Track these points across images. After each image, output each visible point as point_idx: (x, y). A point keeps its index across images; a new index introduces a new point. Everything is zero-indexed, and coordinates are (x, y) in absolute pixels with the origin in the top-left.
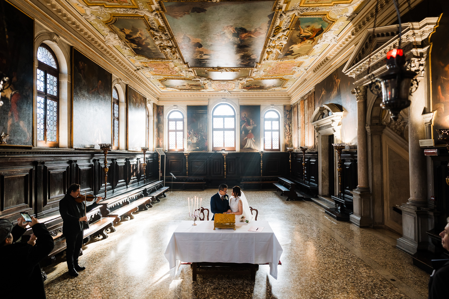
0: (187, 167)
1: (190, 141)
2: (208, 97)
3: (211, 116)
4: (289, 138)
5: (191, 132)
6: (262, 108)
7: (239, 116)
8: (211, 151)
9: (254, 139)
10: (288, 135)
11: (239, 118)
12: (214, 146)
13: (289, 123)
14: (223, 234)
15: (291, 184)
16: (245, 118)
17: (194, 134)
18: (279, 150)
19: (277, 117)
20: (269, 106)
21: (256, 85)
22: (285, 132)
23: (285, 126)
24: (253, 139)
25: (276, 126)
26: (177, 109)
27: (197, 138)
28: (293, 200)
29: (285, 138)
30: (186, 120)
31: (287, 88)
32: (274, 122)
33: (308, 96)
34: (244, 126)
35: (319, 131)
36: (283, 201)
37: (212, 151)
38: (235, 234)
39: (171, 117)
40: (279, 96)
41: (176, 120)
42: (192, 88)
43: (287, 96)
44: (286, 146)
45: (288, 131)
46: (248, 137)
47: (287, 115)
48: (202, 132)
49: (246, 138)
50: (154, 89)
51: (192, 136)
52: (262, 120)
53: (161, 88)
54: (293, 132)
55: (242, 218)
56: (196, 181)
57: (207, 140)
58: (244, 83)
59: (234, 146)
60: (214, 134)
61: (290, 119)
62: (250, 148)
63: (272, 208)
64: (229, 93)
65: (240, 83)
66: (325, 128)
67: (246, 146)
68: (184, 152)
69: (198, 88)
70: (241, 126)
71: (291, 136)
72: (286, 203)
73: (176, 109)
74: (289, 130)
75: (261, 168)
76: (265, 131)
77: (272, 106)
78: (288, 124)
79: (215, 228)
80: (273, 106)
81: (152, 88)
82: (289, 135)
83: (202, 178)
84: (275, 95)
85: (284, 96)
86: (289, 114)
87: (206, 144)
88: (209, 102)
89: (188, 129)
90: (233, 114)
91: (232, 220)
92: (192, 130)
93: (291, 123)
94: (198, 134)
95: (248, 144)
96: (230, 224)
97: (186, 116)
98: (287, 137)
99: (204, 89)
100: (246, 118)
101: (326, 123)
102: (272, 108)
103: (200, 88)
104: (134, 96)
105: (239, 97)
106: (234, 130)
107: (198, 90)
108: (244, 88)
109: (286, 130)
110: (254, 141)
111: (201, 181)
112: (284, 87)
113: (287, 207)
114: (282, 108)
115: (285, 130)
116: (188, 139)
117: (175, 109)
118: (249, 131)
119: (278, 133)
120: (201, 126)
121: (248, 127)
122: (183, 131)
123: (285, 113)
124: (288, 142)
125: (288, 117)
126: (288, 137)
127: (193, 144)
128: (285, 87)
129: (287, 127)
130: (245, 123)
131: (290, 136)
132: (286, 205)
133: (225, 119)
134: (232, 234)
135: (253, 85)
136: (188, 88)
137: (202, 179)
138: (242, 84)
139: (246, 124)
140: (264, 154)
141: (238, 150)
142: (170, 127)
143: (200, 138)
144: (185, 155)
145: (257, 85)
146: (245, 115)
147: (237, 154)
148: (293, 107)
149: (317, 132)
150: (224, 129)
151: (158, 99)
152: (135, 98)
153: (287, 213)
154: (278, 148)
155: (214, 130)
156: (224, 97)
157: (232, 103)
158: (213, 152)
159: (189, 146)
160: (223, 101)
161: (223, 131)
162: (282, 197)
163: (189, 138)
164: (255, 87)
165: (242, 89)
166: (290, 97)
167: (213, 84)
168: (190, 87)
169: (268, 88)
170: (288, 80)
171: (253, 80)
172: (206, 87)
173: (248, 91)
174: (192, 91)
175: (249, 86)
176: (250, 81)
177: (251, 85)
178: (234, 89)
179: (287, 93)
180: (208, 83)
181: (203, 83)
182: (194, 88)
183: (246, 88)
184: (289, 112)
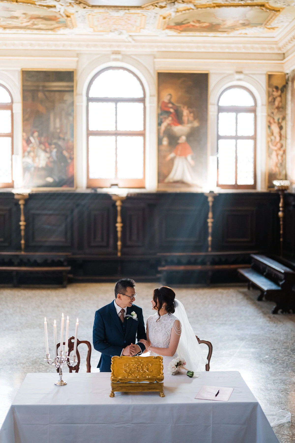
0: (22, 227)
2: (77, 48)
3: (84, 98)
4: (280, 157)
5: (32, 139)
7: (155, 99)
8: (84, 188)
9: (192, 159)
10: (275, 148)
11: (155, 104)
12: (91, 176)
13: (278, 120)
14: (135, 408)
15: (286, 274)
16: (170, 105)
17: (40, 143)
18: (254, 186)
20: (230, 75)
21: (199, 21)
22: (270, 142)
23: (269, 127)
25: (246, 125)
27: (48, 155)
28: (289, 313)
29: (269, 155)
30: (18, 108)
31: (276, 29)
32: (241, 115)
34: (169, 125)
36: (265, 313)
37: (88, 187)
38: (164, 407)
42: (35, 24)
43: (276, 51)
44: (271, 177)
45: (278, 138)
46: (176, 154)
47: (274, 99)
48: (59, 138)
49: (172, 155)
51: (34, 148)
52: (212, 110)
54: (289, 141)
55: (177, 366)
56: (45, 263)
57: (72, 159)
58: (170, 15)
59: (141, 177)
60: (91, 144)
61: (282, 108)
62: (182, 182)
63: (239, 333)
64: (130, 39)
65: (161, 16)
67: (171, 176)
68: (14, 191)
69: (52, 25)
70: (159, 124)
71: (284, 152)
72: (271, 319)
74: (281, 136)
75: (210, 230)
76: (219, 137)
77: (238, 76)
78: (276, 120)
79: (113, 392)
80: (241, 76)
82: (280, 149)
83: (61, 255)
84: (244, 48)
85: (268, 51)
86: (280, 96)
87: (71, 169)
88: (78, 61)
89: (24, 131)
91: (155, 371)
92: (36, 134)
93: (284, 118)
94: (50, 144)
95: (176, 171)
96: (151, 383)
97: (18, 97)
98: (274, 154)
99: (66, 26)
100: (173, 104)
102: (239, 80)
103: (56, 25)
105: (156, 50)
106: (143, 134)
107: (52, 30)
108: (169, 27)
110: (192, 162)
111: (59, 264)
112: (269, 29)
113: (274, 329)
114: (263, 81)
115: (269, 136)
116: (24, 157)
118: (178, 138)
119: (251, 143)
120: (58, 125)
121: (178, 129)
122: (11, 135)
123: (269, 94)
124: (276, 165)
126: (277, 155)
127: (38, 169)
128: (273, 28)
130: (169, 116)
131: (281, 152)
132: (271, 324)
133: (120, 105)
134: (157, 407)
135: (194, 22)
136: (25, 24)
137: (62, 259)
138: (164, 18)
139: (173, 120)
140: (218, 198)
143: (54, 153)
144: (16, 197)
145: (202, 21)
146: (171, 98)
147: (150, 195)
148: (290, 79)
150: (116, 133)
153: (276, 346)
154: (251, 182)
155: (90, 133)
156: (116, 49)
157: (138, 64)
158: (89, 191)
159: (28, 175)
160: (114, 61)
161: (113, 138)
162: (260, 303)
163: (26, 154)
164: (197, 25)
165: (164, 29)
166: (284, 54)
167: (89, 14)
168: (31, 22)
169: (231, 29)
170: (281, 10)
171: (192, 7)
172: (72, 22)
173: (179, 34)
174: (36, 32)
175: (182, 21)
176: (185, 10)
177: (186, 20)
178: (144, 28)
179: (276, 42)
180: (77, 12)
181: (64, 13)
182: (42, 24)
183: (174, 29)
184: (279, 92)
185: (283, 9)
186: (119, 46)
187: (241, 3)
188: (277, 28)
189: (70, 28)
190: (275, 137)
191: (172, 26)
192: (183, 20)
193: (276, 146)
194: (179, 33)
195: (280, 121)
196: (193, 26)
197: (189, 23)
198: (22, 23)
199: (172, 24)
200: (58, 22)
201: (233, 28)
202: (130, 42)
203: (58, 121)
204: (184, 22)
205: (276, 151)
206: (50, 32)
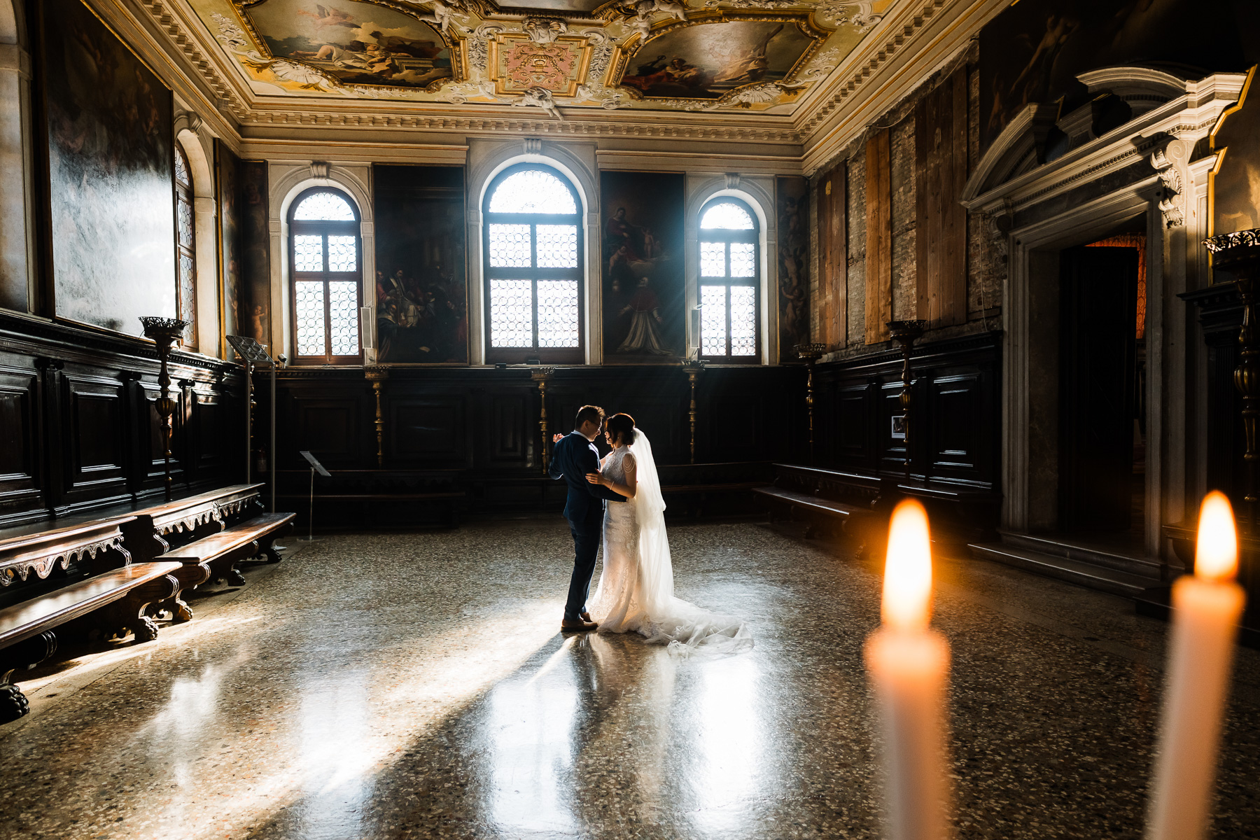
0: (379, 429)
1: (390, 318)
2: (467, 130)
3: (481, 214)
4: (798, 312)
5: (392, 280)
6: (692, 187)
7: (598, 216)
8: (483, 363)
9: (659, 314)
10: (791, 297)
12: (495, 344)
13: (795, 251)
16: (623, 227)
17: (407, 287)
18: (758, 358)
19: (749, 225)
20: (716, 177)
21: (681, 65)
22: (781, 287)
23: (782, 262)
24: (655, 314)
25: (743, 261)
26: (327, 177)
27: (421, 308)
29: (782, 309)
30: (368, 229)
31: (801, 93)
32: (735, 246)
33: (923, 102)
34: (621, 257)
35: (1018, 233)
37: (487, 362)
39: (304, 213)
40: (760, 136)
41: (325, 228)
42: (394, 68)
43: (790, 140)
44: (786, 342)
45: (795, 283)
46: (635, 307)
47: (789, 218)
48: (440, 280)
49: (627, 308)
50: (212, 64)
51: (397, 297)
52: (690, 235)
53: (251, 64)
54: (814, 286)
56: (421, 487)
57: (463, 315)
58: (637, 41)
59: (576, 344)
60: (493, 294)
61: (802, 233)
62: (644, 352)
64: (556, 112)
65: (619, 47)
66: (1064, 205)
67: (626, 343)
68: (363, 367)
70: (605, 256)
71: (807, 303)
73: (322, 177)
74: (799, 277)
75: (692, 429)
76: (700, 281)
77: (729, 181)
78: (792, 253)
80: (737, 181)
81: (205, 56)
82: (798, 299)
83: (446, 474)
85: (778, 140)
86: (798, 213)
88: (468, 152)
89: (378, 268)
90: (571, 209)
92: (401, 273)
93: (805, 249)
94: (424, 290)
95: (634, 334)
97: (367, 211)
98: (790, 305)
99: (451, 76)
100: (626, 224)
101: (1097, 167)
102: (732, 187)
103: (433, 72)
104: (85, 37)
105: (598, 134)
106: (576, 274)
107: (424, 85)
108: (626, 82)
109: (787, 280)
110: (659, 319)
111: (444, 487)
112: (789, 91)
114: (769, 188)
115: (781, 277)
116: (379, 312)
117: (319, 177)
118: (636, 280)
119: (750, 291)
120: (437, 258)
122: (357, 276)
123: (780, 210)
124: (793, 325)
125: (792, 225)
126: (794, 308)
129: (791, 267)
130: (622, 244)
131: (800, 304)
133: (540, 228)
135: (673, 64)
136: (378, 68)
137: (450, 480)
138: (624, 52)
139: (627, 249)
141: (592, 357)
142: (297, 259)
143: (431, 305)
144: (369, 375)
146: (624, 214)
147: (592, 372)
148: (814, 183)
149: (1005, 235)
150: (534, 274)
151: (240, 128)
152: (95, 57)
154: (751, 352)
155: (491, 273)
156: (533, 131)
157: (569, 160)
158: (491, 367)
159: (387, 342)
160: (528, 151)
161: (528, 283)
163: (384, 306)
165: (617, 87)
166: (802, 145)
167: (494, 40)
168: (388, 62)
169: (729, 88)
170: (830, 33)
171: (682, 18)
172: (460, 62)
173: (639, 104)
174: (397, 93)
175: (654, 63)
176: (666, 28)
177: (662, 57)
178: (584, 86)
179: (792, 123)
180: (472, 31)
181: (448, 30)
182: (407, 68)
183: (635, 86)
184: (796, 206)
185: (834, 30)
186: (537, 127)
187: (769, 9)
188: (804, 88)
189: (457, 81)
190: (791, 279)
191: (633, 78)
192: (656, 59)
193: (791, 294)
194: (640, 98)
195: (798, 253)
196: (670, 75)
197: (664, 66)
198: (372, 65)
199: (634, 72)
200: (436, 64)
201: (734, 85)
202: (555, 118)
203: (436, 250)
204: (656, 66)
205: (792, 301)
206: (421, 95)
